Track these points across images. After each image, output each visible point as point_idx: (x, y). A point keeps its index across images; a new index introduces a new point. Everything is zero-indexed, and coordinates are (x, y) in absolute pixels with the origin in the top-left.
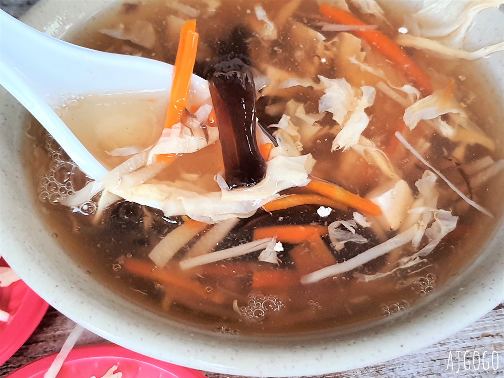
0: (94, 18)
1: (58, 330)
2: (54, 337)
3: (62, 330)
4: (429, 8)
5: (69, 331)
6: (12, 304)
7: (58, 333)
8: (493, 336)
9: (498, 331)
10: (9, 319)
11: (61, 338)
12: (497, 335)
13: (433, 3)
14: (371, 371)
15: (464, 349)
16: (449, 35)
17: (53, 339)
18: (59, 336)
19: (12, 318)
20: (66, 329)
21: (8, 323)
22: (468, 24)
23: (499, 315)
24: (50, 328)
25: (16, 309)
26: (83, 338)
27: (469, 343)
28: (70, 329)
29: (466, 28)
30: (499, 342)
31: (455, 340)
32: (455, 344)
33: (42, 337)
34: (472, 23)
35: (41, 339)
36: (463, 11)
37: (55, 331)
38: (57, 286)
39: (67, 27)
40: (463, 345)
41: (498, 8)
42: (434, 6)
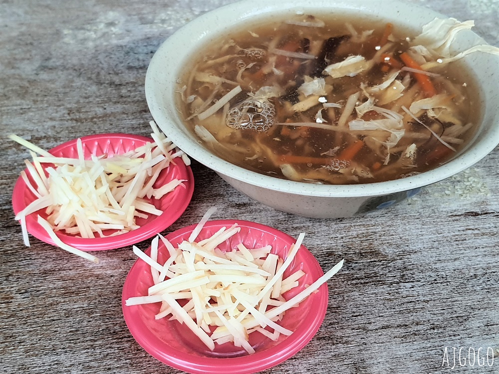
4: (426, 32)
8: (473, 230)
9: (476, 227)
12: (476, 229)
13: (428, 29)
14: (393, 246)
15: (454, 236)
16: (440, 47)
22: (451, 39)
27: (457, 233)
29: (450, 42)
30: (477, 232)
31: (448, 231)
32: (448, 233)
34: (454, 39)
36: (447, 32)
40: (454, 234)
41: (470, 29)
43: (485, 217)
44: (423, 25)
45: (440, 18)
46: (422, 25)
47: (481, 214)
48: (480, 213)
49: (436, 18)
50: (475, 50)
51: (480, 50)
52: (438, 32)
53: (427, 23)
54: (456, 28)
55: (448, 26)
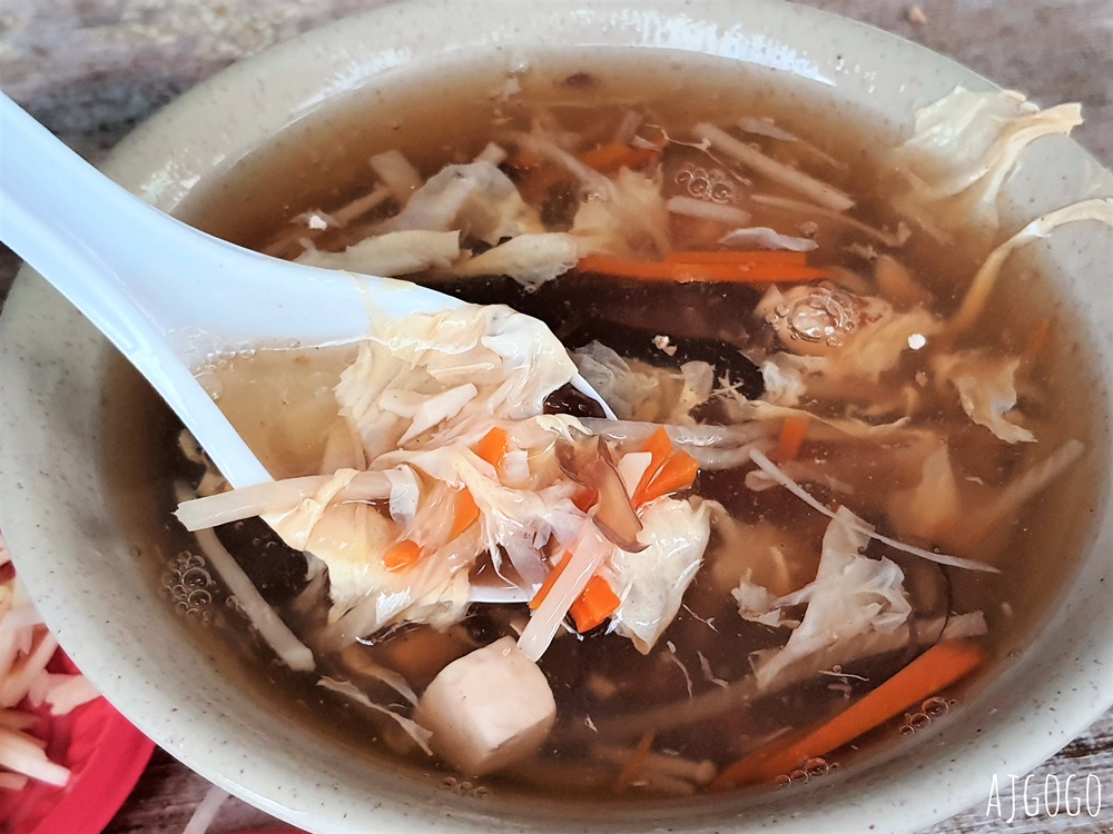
0: (242, 164)
1: (169, 804)
2: (161, 817)
3: (177, 804)
4: (927, 134)
5: (192, 805)
6: (76, 751)
7: (169, 809)
10: (69, 783)
11: (175, 820)
13: (931, 126)
16: (968, 189)
17: (160, 823)
18: (172, 816)
19: (77, 778)
20: (185, 803)
21: (69, 790)
22: (1006, 166)
23: (1084, 769)
24: (154, 799)
25: (84, 760)
26: (221, 820)
28: (193, 802)
29: (1002, 176)
30: (1083, 824)
31: (992, 821)
32: (993, 829)
33: (136, 817)
34: (1014, 165)
35: (135, 823)
36: (995, 140)
37: (164, 808)
38: (175, 710)
39: (190, 183)
41: (1068, 133)
42: (936, 129)
43: (1107, 762)
44: (918, 108)
45: (972, 89)
46: (914, 107)
47: (1096, 750)
48: (1092, 742)
49: (959, 90)
50: (1085, 216)
51: (1100, 217)
52: (964, 135)
53: (931, 103)
54: (1024, 132)
55: (995, 117)
